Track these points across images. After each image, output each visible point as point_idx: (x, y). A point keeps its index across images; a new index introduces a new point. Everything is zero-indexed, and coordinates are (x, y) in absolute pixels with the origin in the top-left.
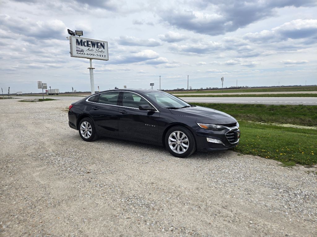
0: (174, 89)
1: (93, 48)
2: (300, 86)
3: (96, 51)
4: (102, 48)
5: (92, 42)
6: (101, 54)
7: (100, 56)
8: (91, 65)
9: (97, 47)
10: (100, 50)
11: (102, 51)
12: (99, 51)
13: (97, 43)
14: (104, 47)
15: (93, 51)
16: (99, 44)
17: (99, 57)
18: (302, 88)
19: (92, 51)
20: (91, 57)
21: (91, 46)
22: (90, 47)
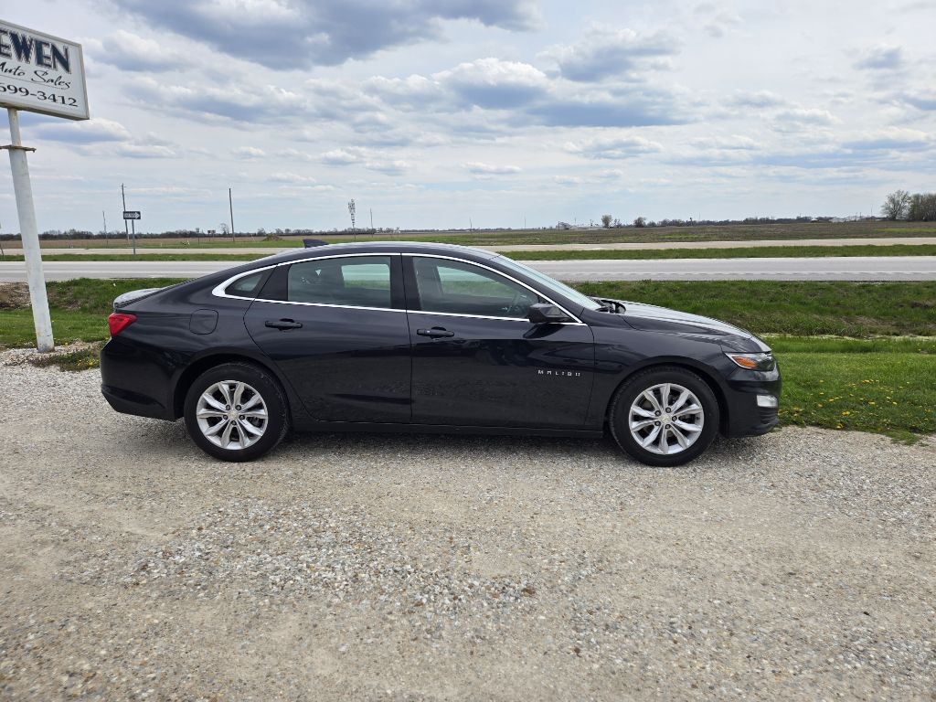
0: (164, 232)
1: (23, 63)
2: (509, 230)
3: (35, 77)
4: (59, 66)
5: (14, 37)
6: (58, 92)
7: (55, 100)
8: (15, 135)
9: (40, 61)
10: (52, 74)
11: (58, 82)
12: (46, 77)
13: (39, 45)
14: (66, 65)
15: (22, 77)
16: (47, 51)
17: (48, 104)
18: (512, 236)
19: (16, 76)
20: (18, 98)
21: (12, 51)
22: (8, 55)
